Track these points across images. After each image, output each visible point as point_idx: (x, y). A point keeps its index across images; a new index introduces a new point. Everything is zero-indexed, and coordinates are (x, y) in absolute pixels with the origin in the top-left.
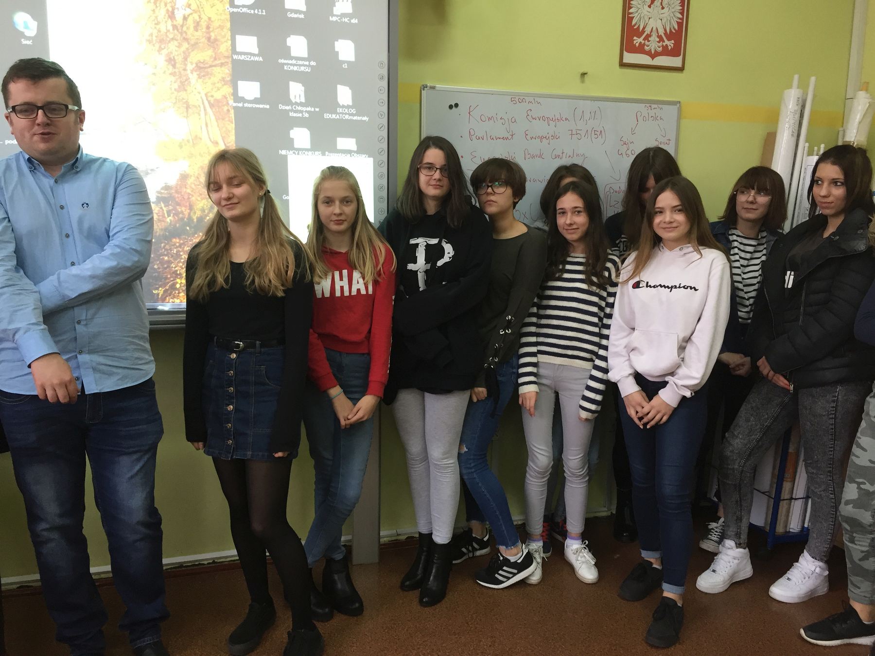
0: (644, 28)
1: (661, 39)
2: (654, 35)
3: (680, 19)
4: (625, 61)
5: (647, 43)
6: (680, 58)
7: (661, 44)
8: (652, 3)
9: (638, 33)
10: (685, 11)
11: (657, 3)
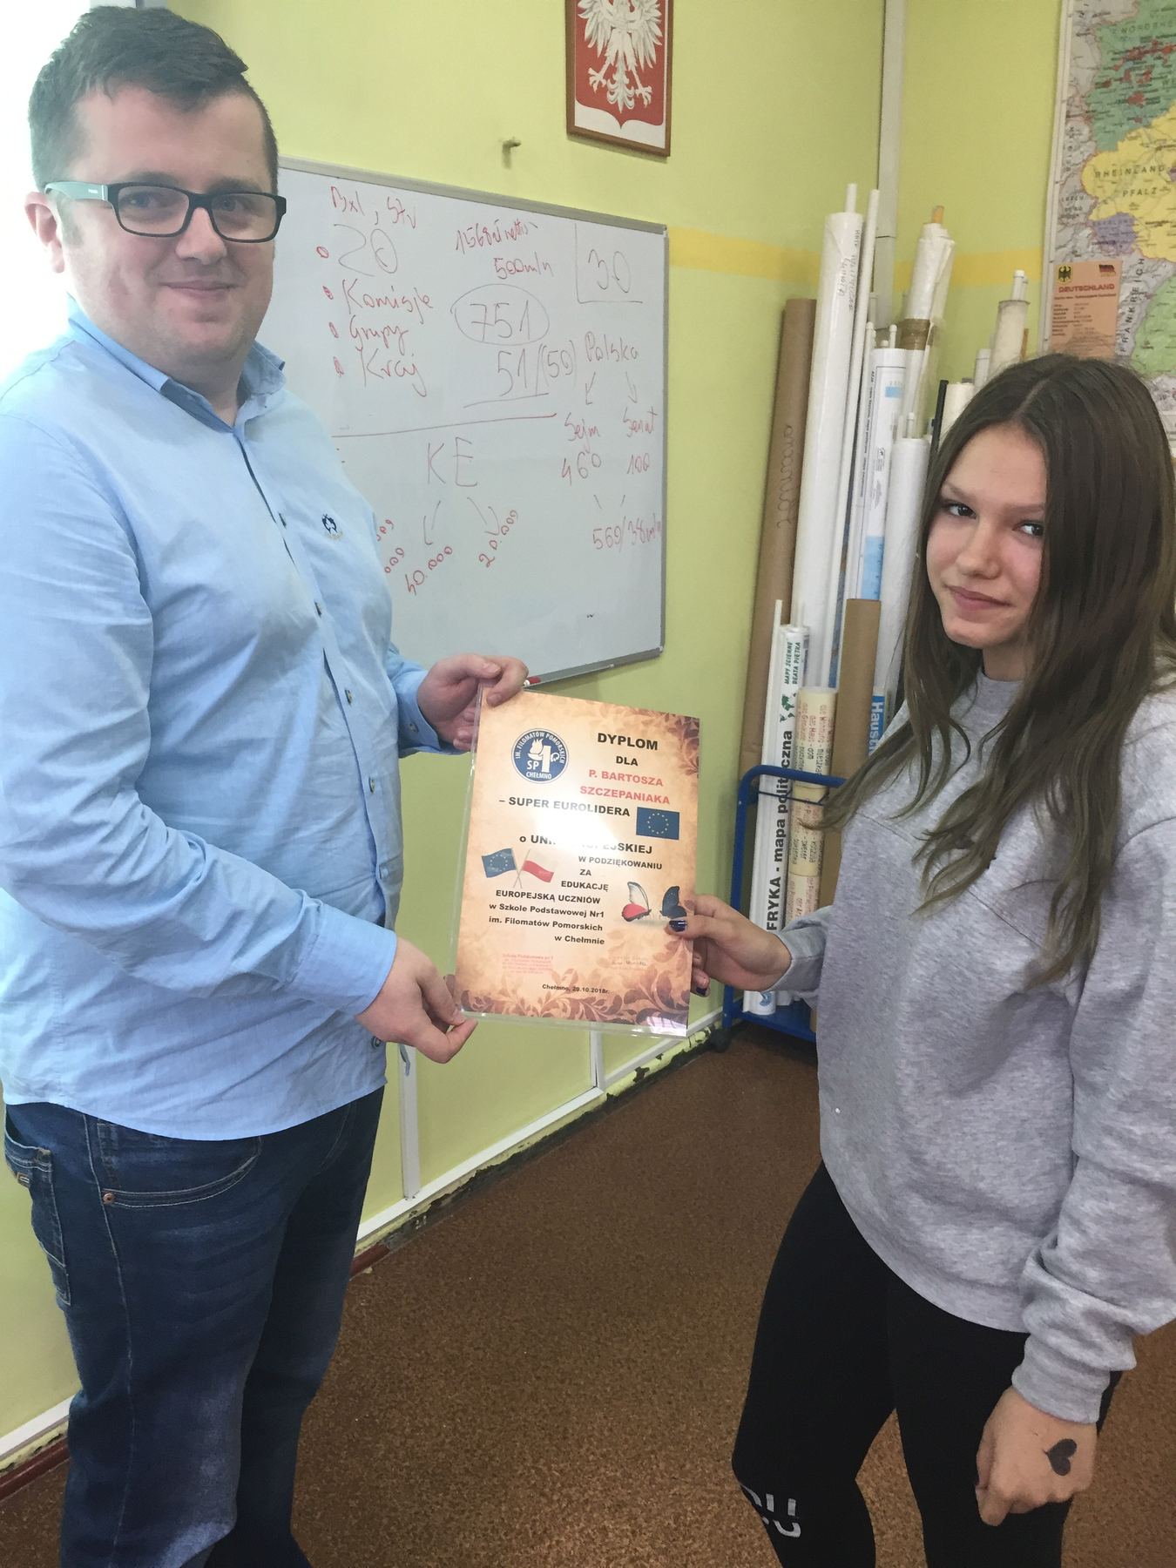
0: (605, 49)
1: (632, 83)
2: (621, 66)
3: (661, 39)
4: (579, 123)
5: (611, 86)
6: (662, 128)
7: (631, 92)
9: (596, 61)
10: (666, 23)
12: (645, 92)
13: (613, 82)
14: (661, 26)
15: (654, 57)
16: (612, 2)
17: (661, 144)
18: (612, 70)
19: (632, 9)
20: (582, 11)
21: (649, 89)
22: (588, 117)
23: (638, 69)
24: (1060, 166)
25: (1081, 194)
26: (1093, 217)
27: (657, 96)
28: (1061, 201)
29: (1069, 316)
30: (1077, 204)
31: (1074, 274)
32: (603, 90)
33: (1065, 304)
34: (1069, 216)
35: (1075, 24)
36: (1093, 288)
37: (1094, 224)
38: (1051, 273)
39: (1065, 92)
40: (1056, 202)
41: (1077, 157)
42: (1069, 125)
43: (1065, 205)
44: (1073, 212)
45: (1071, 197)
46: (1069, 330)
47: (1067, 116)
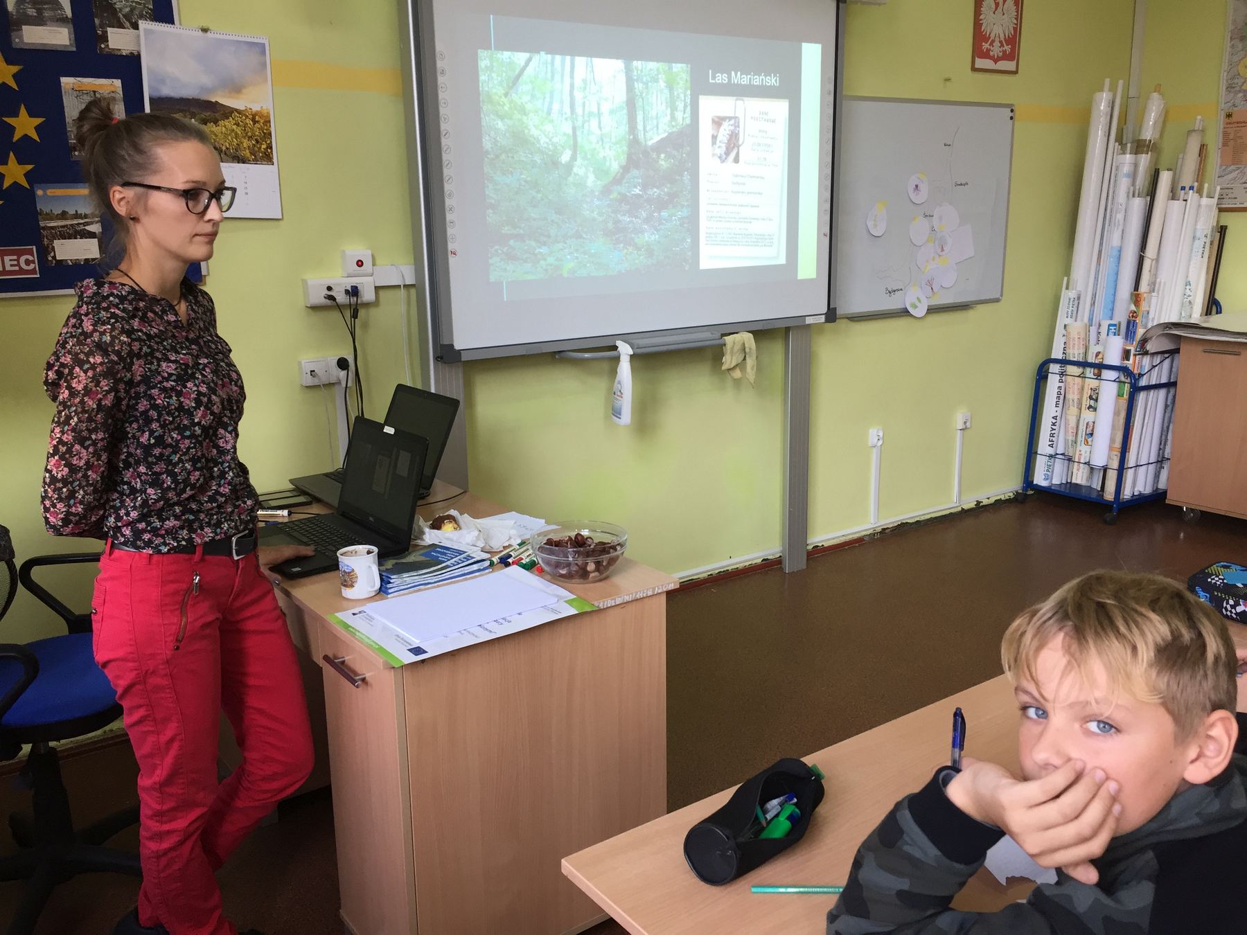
0: (990, 34)
1: (1002, 45)
2: (997, 40)
3: (1016, 24)
4: (976, 65)
5: (992, 48)
6: (1014, 63)
7: (1001, 49)
8: (996, 9)
9: (986, 39)
10: (1019, 17)
11: (999, 10)
12: (1007, 48)
13: (993, 46)
14: (1017, 19)
15: (1013, 33)
16: (994, 13)
17: (1015, 70)
18: (993, 41)
19: (1004, 14)
20: (981, 20)
21: (1010, 46)
22: (980, 63)
23: (1005, 39)
24: (1227, 64)
25: (1238, 77)
26: (1244, 88)
27: (1013, 49)
28: (1227, 81)
29: (1231, 137)
30: (1236, 81)
31: (1233, 116)
32: (988, 50)
33: (1229, 130)
34: (1232, 87)
36: (1244, 122)
37: (1244, 91)
38: (1223, 115)
39: (1231, 27)
40: (1225, 81)
41: (1236, 58)
42: (1232, 42)
43: (1231, 82)
44: (1234, 85)
45: (1233, 78)
46: (1231, 143)
47: (1231, 38)
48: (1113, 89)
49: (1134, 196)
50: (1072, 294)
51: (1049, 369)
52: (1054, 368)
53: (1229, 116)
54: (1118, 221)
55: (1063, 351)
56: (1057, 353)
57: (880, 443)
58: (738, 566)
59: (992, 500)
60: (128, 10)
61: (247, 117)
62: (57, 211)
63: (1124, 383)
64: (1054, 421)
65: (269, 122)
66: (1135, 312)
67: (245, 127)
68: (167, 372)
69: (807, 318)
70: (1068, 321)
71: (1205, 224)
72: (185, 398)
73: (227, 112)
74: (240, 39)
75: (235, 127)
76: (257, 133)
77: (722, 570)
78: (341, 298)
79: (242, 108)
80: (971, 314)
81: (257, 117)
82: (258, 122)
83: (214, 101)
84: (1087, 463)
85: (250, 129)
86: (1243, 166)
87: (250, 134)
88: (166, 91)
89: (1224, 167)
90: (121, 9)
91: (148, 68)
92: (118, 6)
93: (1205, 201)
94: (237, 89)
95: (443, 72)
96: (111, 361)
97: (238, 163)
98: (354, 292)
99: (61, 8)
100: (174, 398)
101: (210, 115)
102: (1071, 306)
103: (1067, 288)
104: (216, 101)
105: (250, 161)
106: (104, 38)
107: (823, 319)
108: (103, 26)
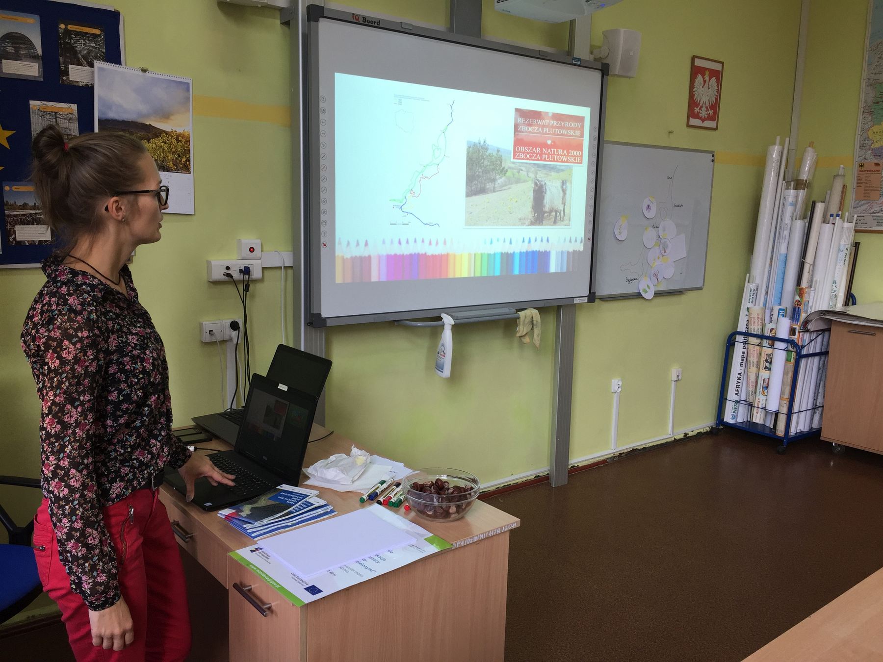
0: (700, 102)
1: (707, 110)
2: (704, 106)
3: (716, 95)
4: (691, 123)
5: (701, 112)
6: (715, 122)
7: (707, 113)
8: (704, 85)
9: (697, 105)
10: (719, 90)
11: (706, 85)
12: (711, 112)
13: (702, 110)
14: (717, 92)
15: (714, 101)
16: (703, 87)
17: (715, 127)
18: (702, 107)
19: (709, 88)
20: (694, 92)
21: (712, 111)
22: (694, 122)
23: (709, 105)
24: (860, 130)
25: (867, 139)
26: (872, 147)
27: (715, 113)
28: (860, 141)
29: (863, 180)
30: (866, 142)
31: (865, 166)
32: (698, 113)
33: (861, 176)
34: (863, 146)
35: (866, 83)
36: (872, 171)
37: (872, 150)
38: (857, 165)
39: (862, 105)
40: (859, 142)
41: (866, 127)
42: (864, 115)
43: (862, 143)
44: (865, 145)
45: (865, 140)
46: (863, 185)
47: (863, 113)
48: (782, 144)
49: (796, 219)
50: (752, 286)
51: (735, 338)
52: (740, 338)
53: (861, 166)
54: (785, 236)
55: (745, 326)
56: (742, 328)
57: (620, 390)
58: (517, 481)
59: (695, 433)
60: (85, 52)
61: (172, 137)
62: (20, 203)
63: (792, 351)
64: (739, 376)
65: (189, 141)
66: (800, 302)
67: (170, 144)
68: (133, 343)
69: (575, 299)
70: (749, 305)
71: (846, 242)
72: (146, 363)
73: (157, 133)
74: (171, 78)
75: (163, 144)
76: (179, 149)
77: (506, 484)
78: (237, 276)
79: (169, 130)
80: (683, 298)
81: (180, 137)
82: (180, 141)
83: (148, 123)
84: (764, 408)
85: (175, 146)
86: (871, 202)
87: (174, 150)
88: (112, 115)
89: (857, 202)
90: (80, 51)
91: (99, 98)
92: (78, 48)
93: (846, 225)
94: (166, 116)
95: (324, 111)
96: (95, 335)
97: (164, 171)
98: (246, 271)
99: (34, 48)
100: (139, 364)
101: (144, 134)
102: (752, 294)
103: (748, 282)
104: (149, 124)
105: (173, 170)
106: (67, 73)
107: (586, 300)
108: (66, 63)
